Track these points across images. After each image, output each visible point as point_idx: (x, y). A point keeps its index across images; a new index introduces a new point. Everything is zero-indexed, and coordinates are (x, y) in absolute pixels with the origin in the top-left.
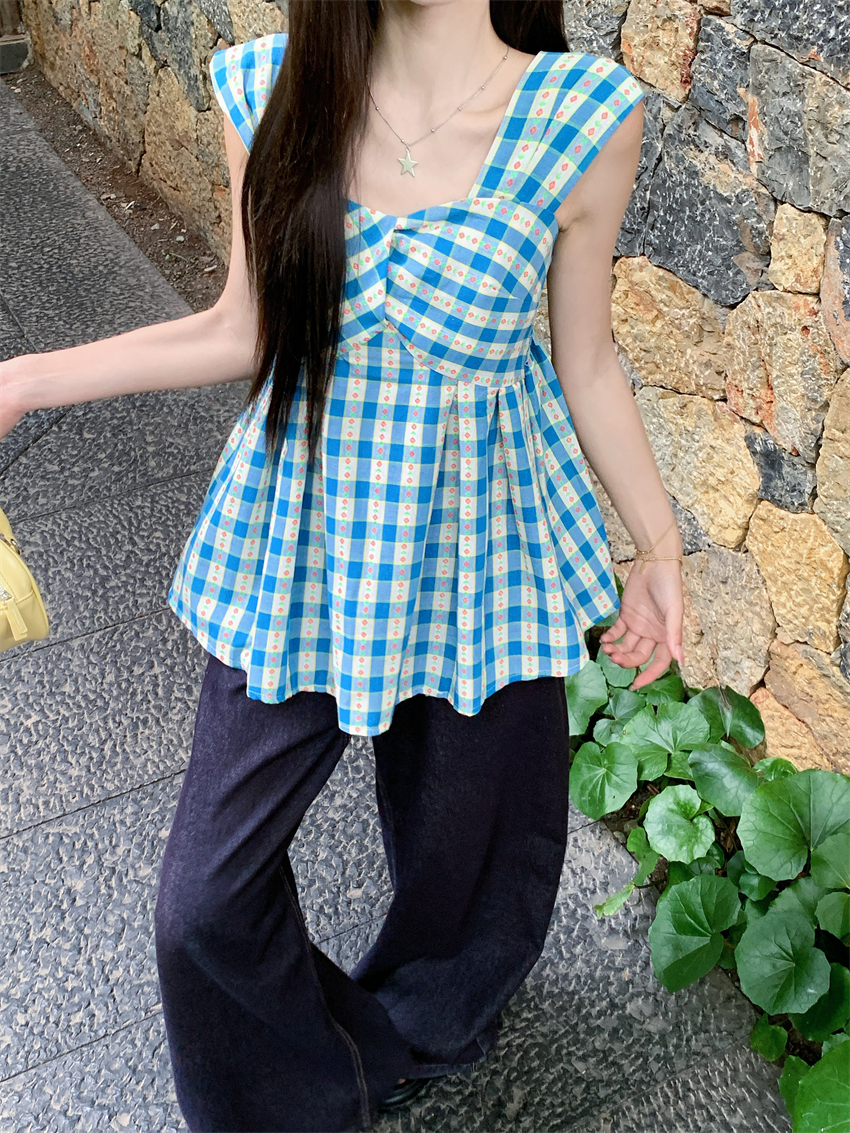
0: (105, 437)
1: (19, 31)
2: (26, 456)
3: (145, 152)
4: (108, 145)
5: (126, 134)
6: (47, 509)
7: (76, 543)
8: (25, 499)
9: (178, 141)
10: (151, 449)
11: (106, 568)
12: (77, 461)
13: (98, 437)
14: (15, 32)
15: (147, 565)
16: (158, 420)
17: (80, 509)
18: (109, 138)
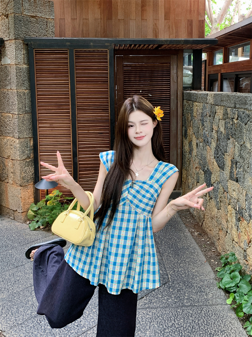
0: (175, 292)
1: (180, 189)
2: (154, 292)
3: (204, 220)
4: (195, 218)
5: (200, 215)
6: (155, 307)
7: (160, 318)
8: (151, 303)
9: (212, 217)
10: (186, 297)
11: (166, 326)
12: (166, 296)
13: (173, 291)
14: (179, 189)
15: (177, 328)
16: (190, 290)
17: (163, 308)
18: (196, 216)
